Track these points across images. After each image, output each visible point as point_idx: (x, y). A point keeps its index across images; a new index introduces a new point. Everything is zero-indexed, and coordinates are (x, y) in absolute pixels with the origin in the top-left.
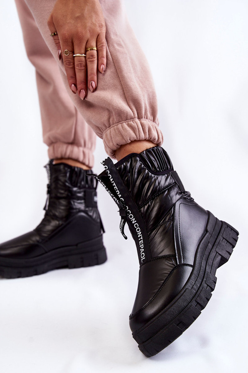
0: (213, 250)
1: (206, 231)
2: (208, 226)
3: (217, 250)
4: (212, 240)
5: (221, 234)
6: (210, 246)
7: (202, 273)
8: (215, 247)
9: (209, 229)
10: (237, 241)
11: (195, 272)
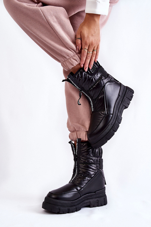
0: (122, 104)
1: (119, 95)
2: (120, 93)
3: (123, 104)
4: (122, 99)
5: (125, 96)
6: (120, 102)
7: (116, 117)
8: (122, 103)
9: (120, 95)
10: (132, 97)
11: (113, 117)
